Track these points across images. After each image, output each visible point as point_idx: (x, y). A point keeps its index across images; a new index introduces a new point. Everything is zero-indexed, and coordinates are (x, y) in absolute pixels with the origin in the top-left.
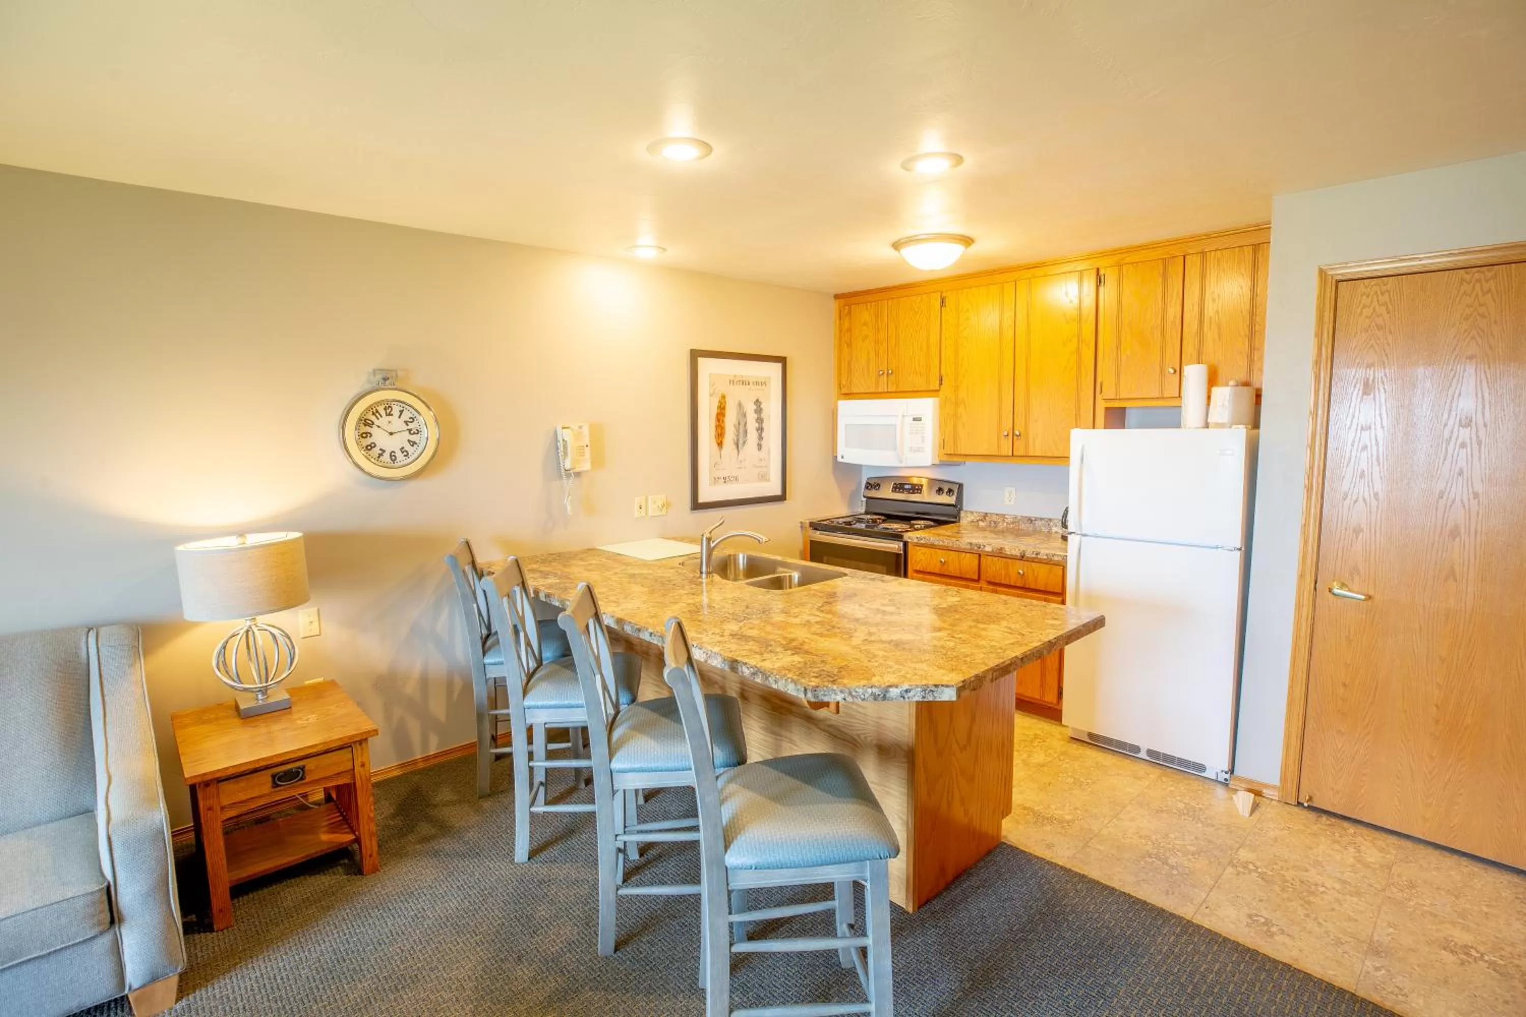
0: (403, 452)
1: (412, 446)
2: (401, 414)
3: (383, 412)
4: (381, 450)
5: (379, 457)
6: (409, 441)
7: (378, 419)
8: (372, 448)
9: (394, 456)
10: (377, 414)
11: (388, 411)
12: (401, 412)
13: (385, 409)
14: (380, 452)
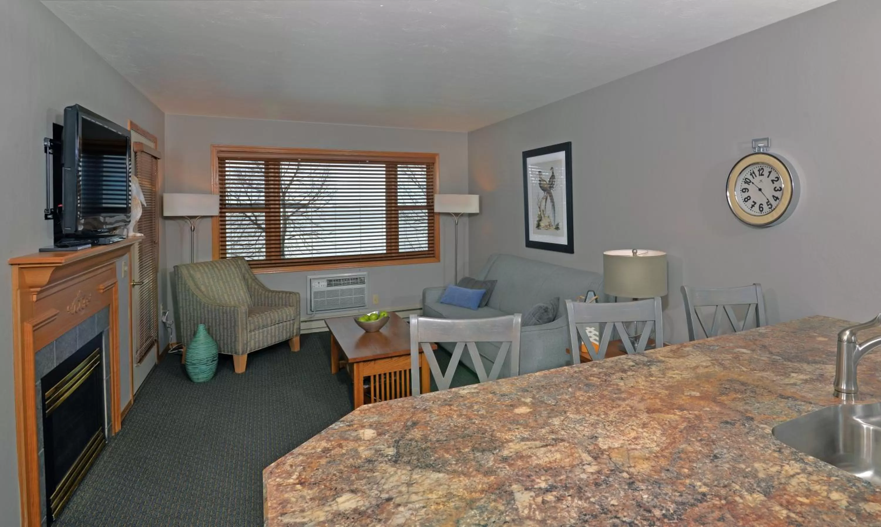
0: (768, 205)
1: (776, 200)
2: (769, 175)
3: (757, 173)
4: (753, 202)
5: (752, 208)
6: (773, 196)
7: (754, 178)
8: (748, 200)
9: (762, 207)
10: (753, 175)
11: (761, 172)
12: (770, 172)
13: (759, 171)
14: (753, 204)
